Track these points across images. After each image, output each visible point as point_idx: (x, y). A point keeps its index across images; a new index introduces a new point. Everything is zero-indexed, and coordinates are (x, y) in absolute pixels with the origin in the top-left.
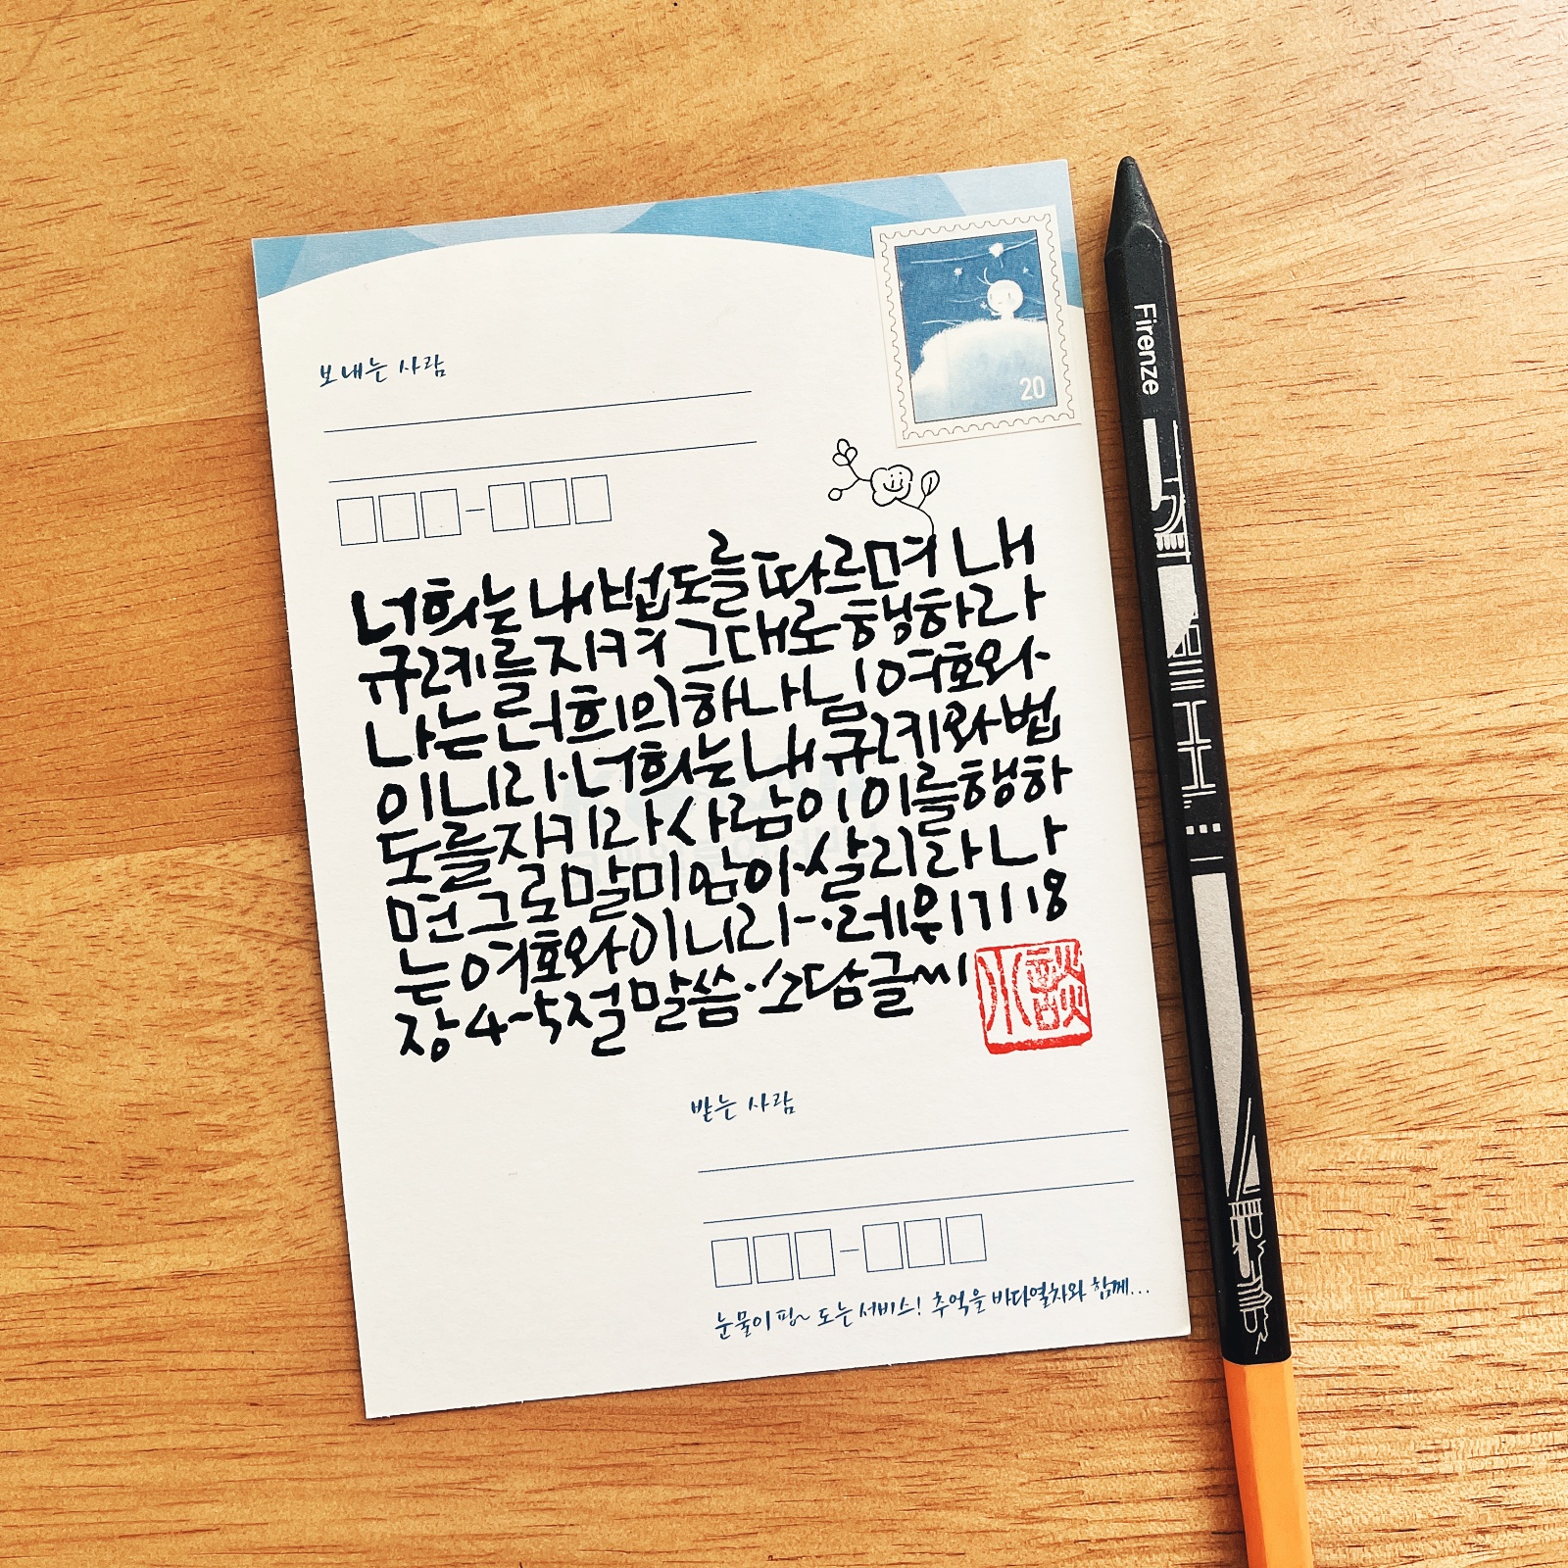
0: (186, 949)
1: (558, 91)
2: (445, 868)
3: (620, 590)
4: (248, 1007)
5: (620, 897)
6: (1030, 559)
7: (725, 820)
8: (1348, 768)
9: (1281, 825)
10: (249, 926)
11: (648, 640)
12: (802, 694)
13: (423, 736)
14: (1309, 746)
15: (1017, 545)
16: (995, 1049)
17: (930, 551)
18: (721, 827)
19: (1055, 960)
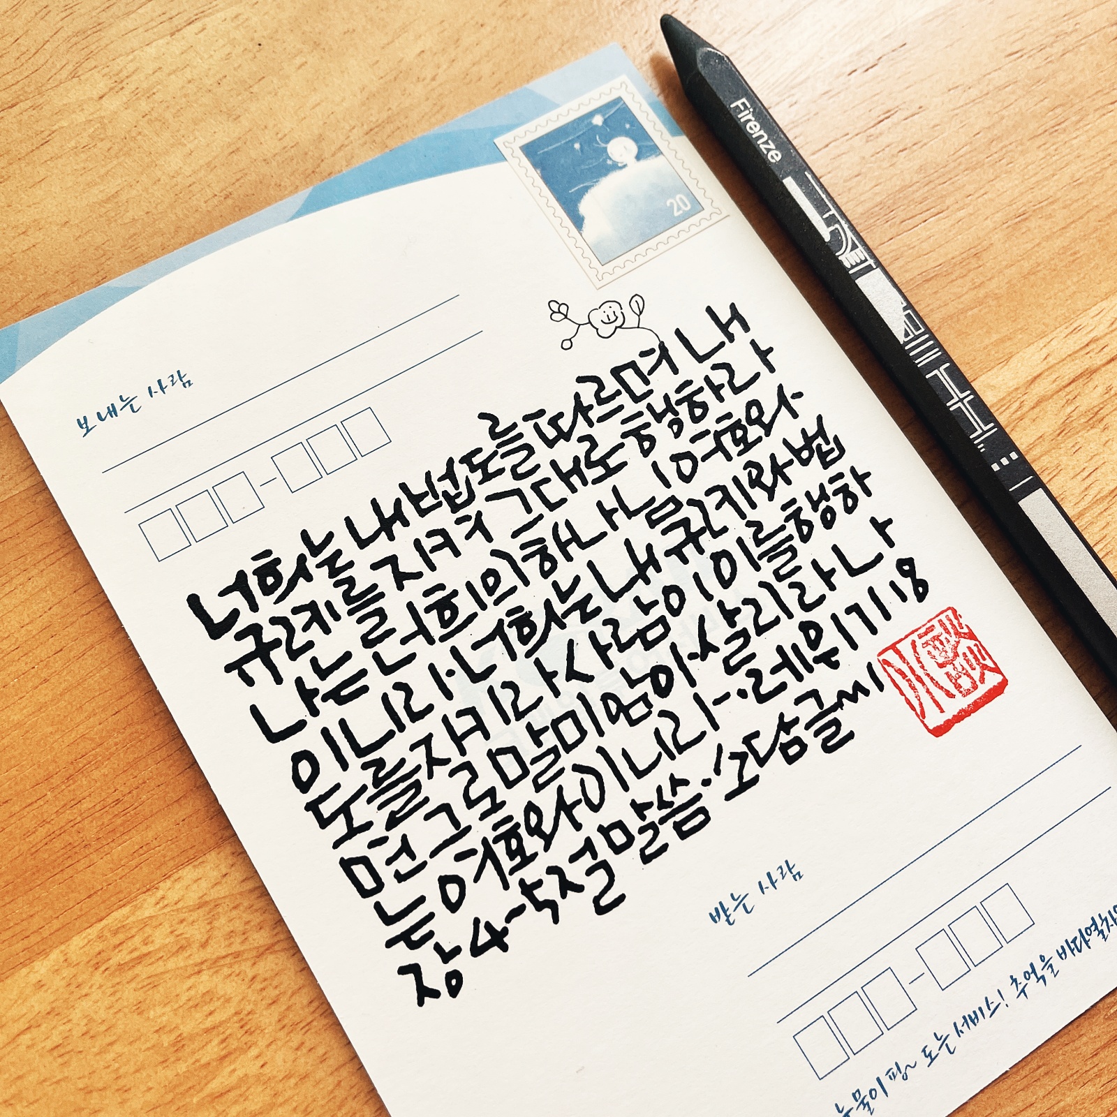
0: (159, 1010)
1: (192, 138)
2: (380, 807)
3: (426, 494)
4: (246, 1038)
5: (552, 757)
6: (746, 328)
7: (610, 646)
8: (1067, 382)
10: (214, 957)
11: (468, 525)
12: (620, 511)
13: (307, 696)
14: (1030, 378)
15: (730, 322)
16: (938, 731)
17: (664, 354)
18: (609, 653)
19: (943, 632)
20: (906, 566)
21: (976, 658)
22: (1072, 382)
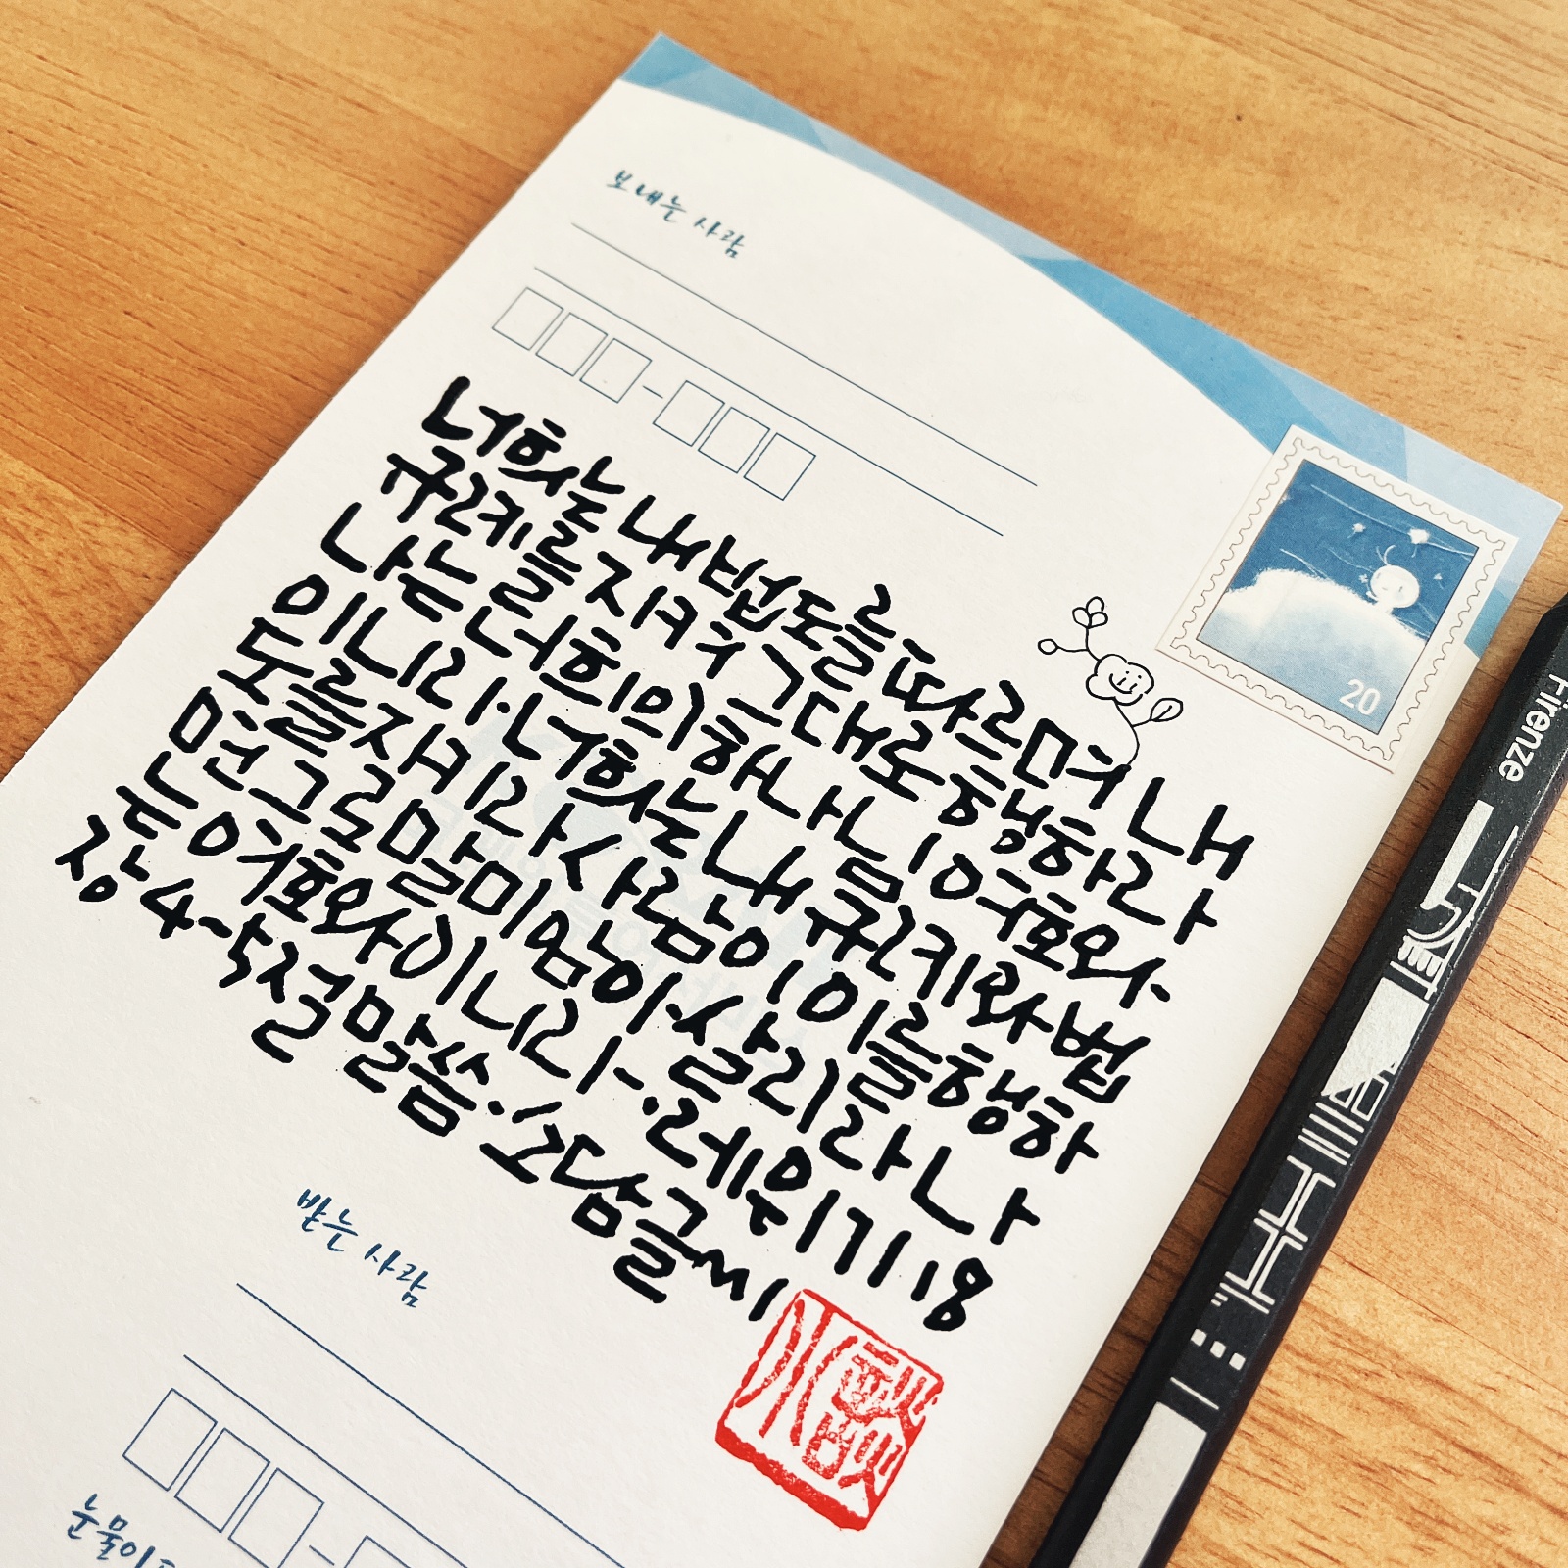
1: (1060, 112)
2: (292, 704)
3: (733, 571)
5: (444, 883)
6: (1225, 873)
7: (636, 891)
8: (1467, 1443)
9: (1324, 1449)
10: (46, 610)
11: (718, 641)
12: (839, 822)
13: (399, 556)
14: (1432, 1372)
15: (1221, 846)
17: (1112, 780)
18: (625, 896)
19: (895, 1383)
20: (973, 1278)
21: (877, 1456)
22: (1473, 1454)
